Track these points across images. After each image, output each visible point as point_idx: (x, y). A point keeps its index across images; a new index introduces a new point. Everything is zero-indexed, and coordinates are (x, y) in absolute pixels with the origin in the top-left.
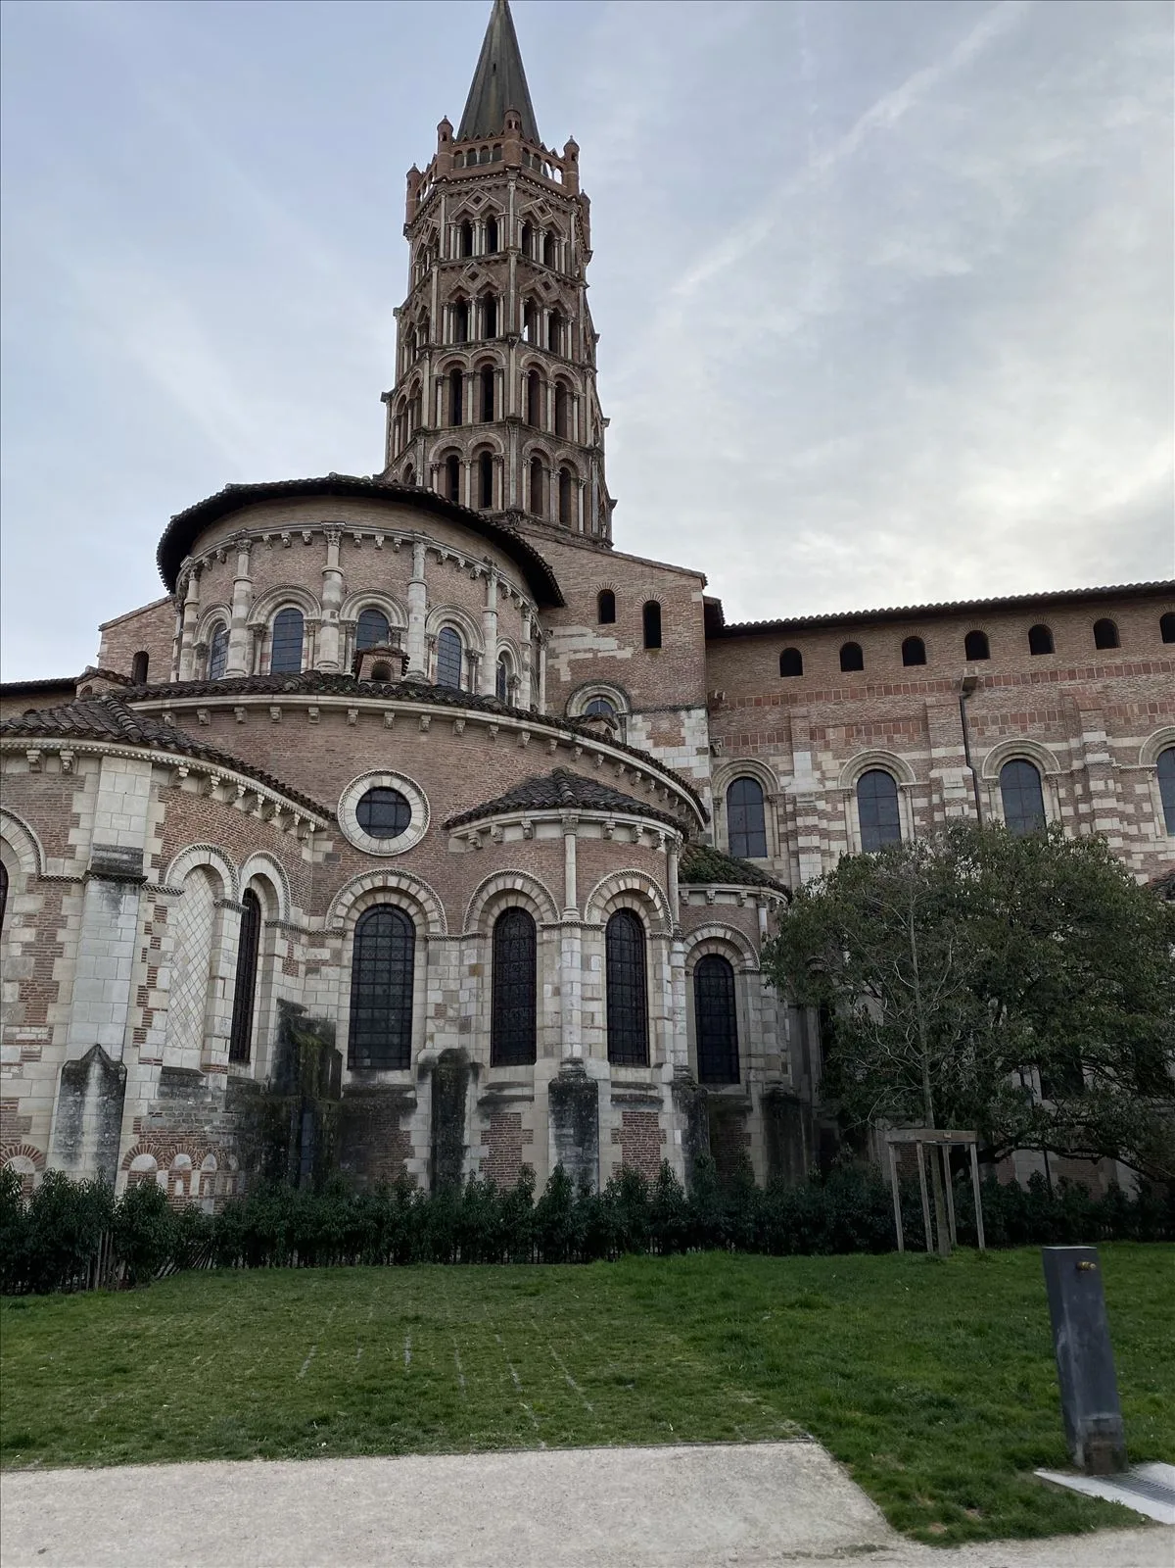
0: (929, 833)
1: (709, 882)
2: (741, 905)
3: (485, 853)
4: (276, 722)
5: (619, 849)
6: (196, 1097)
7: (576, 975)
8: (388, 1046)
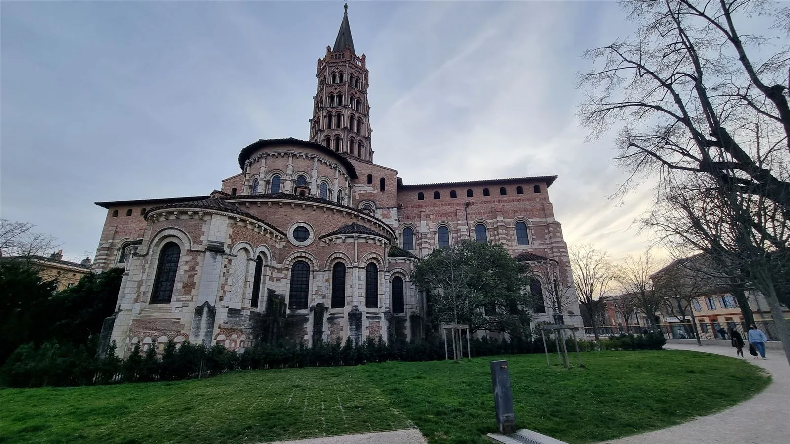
0: (457, 243)
1: (397, 256)
2: (406, 263)
3: (331, 246)
4: (270, 207)
5: (371, 245)
6: (239, 317)
7: (357, 282)
8: (301, 302)
